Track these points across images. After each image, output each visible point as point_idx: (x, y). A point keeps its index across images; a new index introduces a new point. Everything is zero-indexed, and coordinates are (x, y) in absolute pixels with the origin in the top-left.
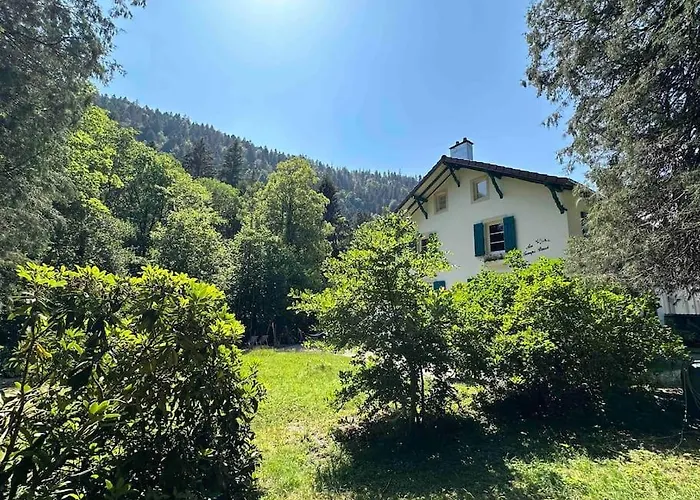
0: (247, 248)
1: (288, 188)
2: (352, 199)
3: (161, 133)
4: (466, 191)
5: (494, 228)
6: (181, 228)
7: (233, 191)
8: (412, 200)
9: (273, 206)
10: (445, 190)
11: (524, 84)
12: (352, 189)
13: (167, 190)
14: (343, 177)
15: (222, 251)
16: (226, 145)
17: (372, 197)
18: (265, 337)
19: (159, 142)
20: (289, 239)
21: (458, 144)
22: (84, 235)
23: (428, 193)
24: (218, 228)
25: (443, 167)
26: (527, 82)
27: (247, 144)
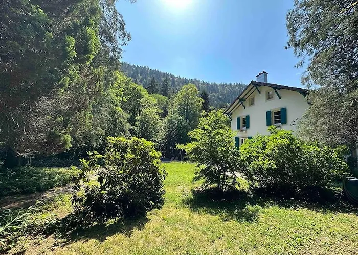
0: (170, 122)
1: (186, 97)
2: (218, 97)
3: (139, 75)
4: (263, 96)
5: (276, 113)
6: (146, 115)
7: (165, 98)
8: (238, 101)
9: (180, 104)
10: (254, 96)
11: (286, 48)
12: (218, 92)
13: (141, 101)
14: (213, 88)
15: (160, 124)
16: (163, 77)
17: (228, 96)
18: (177, 157)
19: (138, 78)
20: (187, 118)
21: (260, 74)
22: (116, 119)
23: (245, 98)
24: (159, 114)
25: (252, 86)
26: (288, 47)
27: (172, 76)
